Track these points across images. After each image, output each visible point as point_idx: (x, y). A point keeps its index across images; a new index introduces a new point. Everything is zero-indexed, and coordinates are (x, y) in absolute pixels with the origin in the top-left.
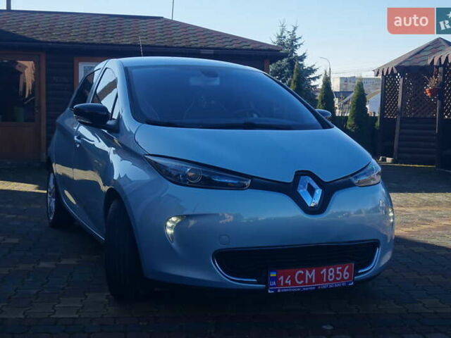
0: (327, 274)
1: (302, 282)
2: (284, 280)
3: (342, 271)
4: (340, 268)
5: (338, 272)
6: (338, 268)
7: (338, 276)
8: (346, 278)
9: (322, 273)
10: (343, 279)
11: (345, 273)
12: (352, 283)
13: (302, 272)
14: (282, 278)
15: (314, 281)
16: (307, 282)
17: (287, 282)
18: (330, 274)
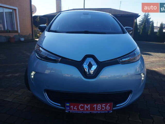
0: (97, 107)
1: (83, 109)
2: (74, 107)
3: (106, 106)
4: (105, 105)
5: (103, 107)
6: (103, 105)
7: (104, 108)
8: (107, 109)
9: (94, 106)
10: (106, 109)
11: (107, 107)
12: (111, 112)
13: (83, 105)
14: (72, 107)
15: (89, 110)
16: (85, 110)
17: (75, 108)
18: (98, 107)
